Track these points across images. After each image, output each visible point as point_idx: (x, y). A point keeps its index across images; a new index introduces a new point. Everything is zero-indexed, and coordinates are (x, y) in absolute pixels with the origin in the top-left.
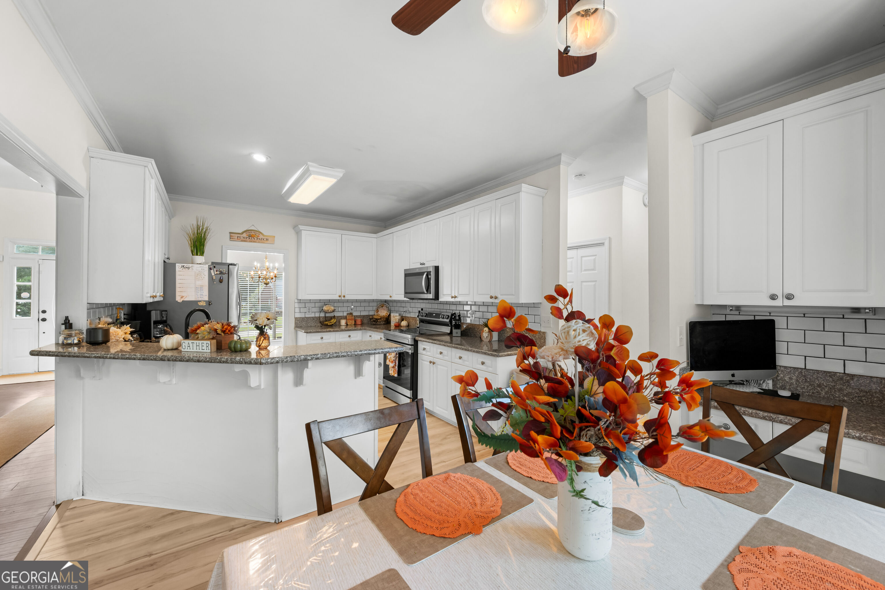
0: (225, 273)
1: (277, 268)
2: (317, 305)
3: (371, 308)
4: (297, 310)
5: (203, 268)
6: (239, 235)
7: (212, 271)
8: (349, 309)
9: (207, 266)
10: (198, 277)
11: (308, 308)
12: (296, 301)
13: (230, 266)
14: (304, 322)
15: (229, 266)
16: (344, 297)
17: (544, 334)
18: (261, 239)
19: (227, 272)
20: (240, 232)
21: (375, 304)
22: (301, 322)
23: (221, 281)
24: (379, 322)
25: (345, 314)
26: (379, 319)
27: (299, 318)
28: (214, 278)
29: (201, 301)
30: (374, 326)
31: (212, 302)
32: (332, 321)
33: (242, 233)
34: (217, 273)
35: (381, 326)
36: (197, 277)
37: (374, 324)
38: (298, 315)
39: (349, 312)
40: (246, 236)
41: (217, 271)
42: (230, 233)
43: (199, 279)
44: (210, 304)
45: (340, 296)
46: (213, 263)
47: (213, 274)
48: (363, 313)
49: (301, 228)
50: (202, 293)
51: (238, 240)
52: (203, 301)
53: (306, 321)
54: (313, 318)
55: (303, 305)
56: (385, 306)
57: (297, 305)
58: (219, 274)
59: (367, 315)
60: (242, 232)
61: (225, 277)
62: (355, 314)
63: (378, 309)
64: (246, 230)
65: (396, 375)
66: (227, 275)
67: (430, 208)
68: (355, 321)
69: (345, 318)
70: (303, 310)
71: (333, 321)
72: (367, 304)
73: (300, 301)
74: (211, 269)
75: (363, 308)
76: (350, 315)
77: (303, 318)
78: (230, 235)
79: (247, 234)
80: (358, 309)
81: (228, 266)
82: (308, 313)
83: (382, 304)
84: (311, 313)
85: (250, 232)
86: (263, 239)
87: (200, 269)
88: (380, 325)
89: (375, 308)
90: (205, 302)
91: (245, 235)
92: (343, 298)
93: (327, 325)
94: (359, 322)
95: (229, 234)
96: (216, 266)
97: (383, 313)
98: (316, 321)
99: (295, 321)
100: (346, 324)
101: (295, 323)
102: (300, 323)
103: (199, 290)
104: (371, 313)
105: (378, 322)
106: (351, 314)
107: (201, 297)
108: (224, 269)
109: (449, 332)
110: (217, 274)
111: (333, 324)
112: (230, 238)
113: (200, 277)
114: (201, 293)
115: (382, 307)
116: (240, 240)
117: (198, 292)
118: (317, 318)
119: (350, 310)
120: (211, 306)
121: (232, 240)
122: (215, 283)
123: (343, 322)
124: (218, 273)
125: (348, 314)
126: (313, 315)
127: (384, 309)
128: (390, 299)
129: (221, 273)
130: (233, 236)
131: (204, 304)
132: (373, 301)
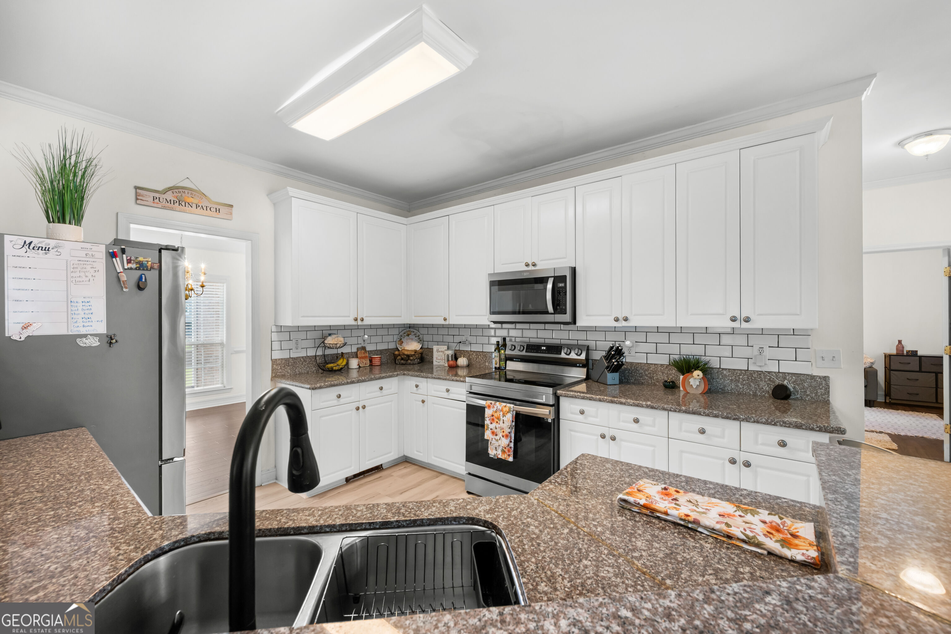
0: (152, 268)
1: (203, 271)
2: (310, 335)
3: (390, 338)
4: (276, 346)
5: (90, 253)
6: (157, 195)
7: (117, 262)
8: (360, 341)
9: (103, 248)
10: (78, 274)
11: (294, 341)
12: (274, 329)
13: (162, 251)
14: (289, 366)
15: (160, 251)
16: (362, 320)
17: (825, 380)
18: (205, 208)
19: (156, 266)
20: (160, 188)
21: (396, 331)
22: (284, 367)
23: (140, 286)
24: (411, 360)
25: (354, 350)
26: (412, 356)
27: (279, 359)
28: (124, 277)
29: (85, 336)
30: (403, 367)
31: (116, 338)
32: (340, 362)
33: (165, 192)
34: (130, 265)
35: (415, 366)
36: (73, 275)
37: (403, 364)
38: (277, 355)
39: (360, 346)
40: (172, 199)
41: (129, 261)
42: (136, 188)
43: (78, 279)
44: (111, 343)
45: (356, 320)
46: (117, 242)
47: (119, 269)
48: (381, 347)
49: (291, 194)
50: (89, 316)
51: (155, 205)
52: (91, 335)
53: (292, 365)
54: (305, 358)
55: (286, 336)
56: (413, 334)
57: (275, 336)
58: (136, 269)
59: (386, 350)
60: (164, 190)
61: (151, 276)
62: (369, 348)
63: (401, 339)
64: (173, 187)
65: (511, 459)
66: (157, 272)
67: (529, 174)
68: (371, 361)
69: (355, 355)
70: (285, 345)
71: (342, 362)
72: (384, 332)
73: (281, 329)
74: (114, 255)
75: (379, 339)
76: (363, 351)
77: (286, 360)
78: (136, 192)
79: (175, 194)
80: (374, 339)
81: (158, 251)
82: (294, 350)
83: (407, 331)
84: (299, 350)
85: (181, 190)
86: (208, 209)
87: (83, 253)
88: (413, 364)
89: (396, 337)
90: (97, 339)
91: (169, 196)
92: (360, 323)
93: (331, 371)
94: (376, 362)
95: (134, 190)
96: (127, 249)
97: (412, 346)
98: (309, 363)
99: (272, 367)
100: (358, 367)
101: (273, 370)
102: (281, 368)
103: (80, 308)
104: (392, 346)
105: (409, 359)
106: (364, 348)
107: (86, 324)
108: (149, 259)
109: (585, 377)
110: (131, 269)
111: (341, 369)
112: (137, 199)
113: (82, 274)
114: (86, 316)
115: (408, 335)
116: (160, 206)
117: (76, 312)
118: (310, 359)
119: (362, 342)
120: (115, 346)
121: (142, 202)
122: (124, 290)
123: (354, 363)
124: (134, 266)
125: (358, 349)
126: (303, 354)
127: (412, 339)
128: (443, 322)
129: (141, 266)
130: (142, 196)
131: (94, 342)
132: (394, 326)
